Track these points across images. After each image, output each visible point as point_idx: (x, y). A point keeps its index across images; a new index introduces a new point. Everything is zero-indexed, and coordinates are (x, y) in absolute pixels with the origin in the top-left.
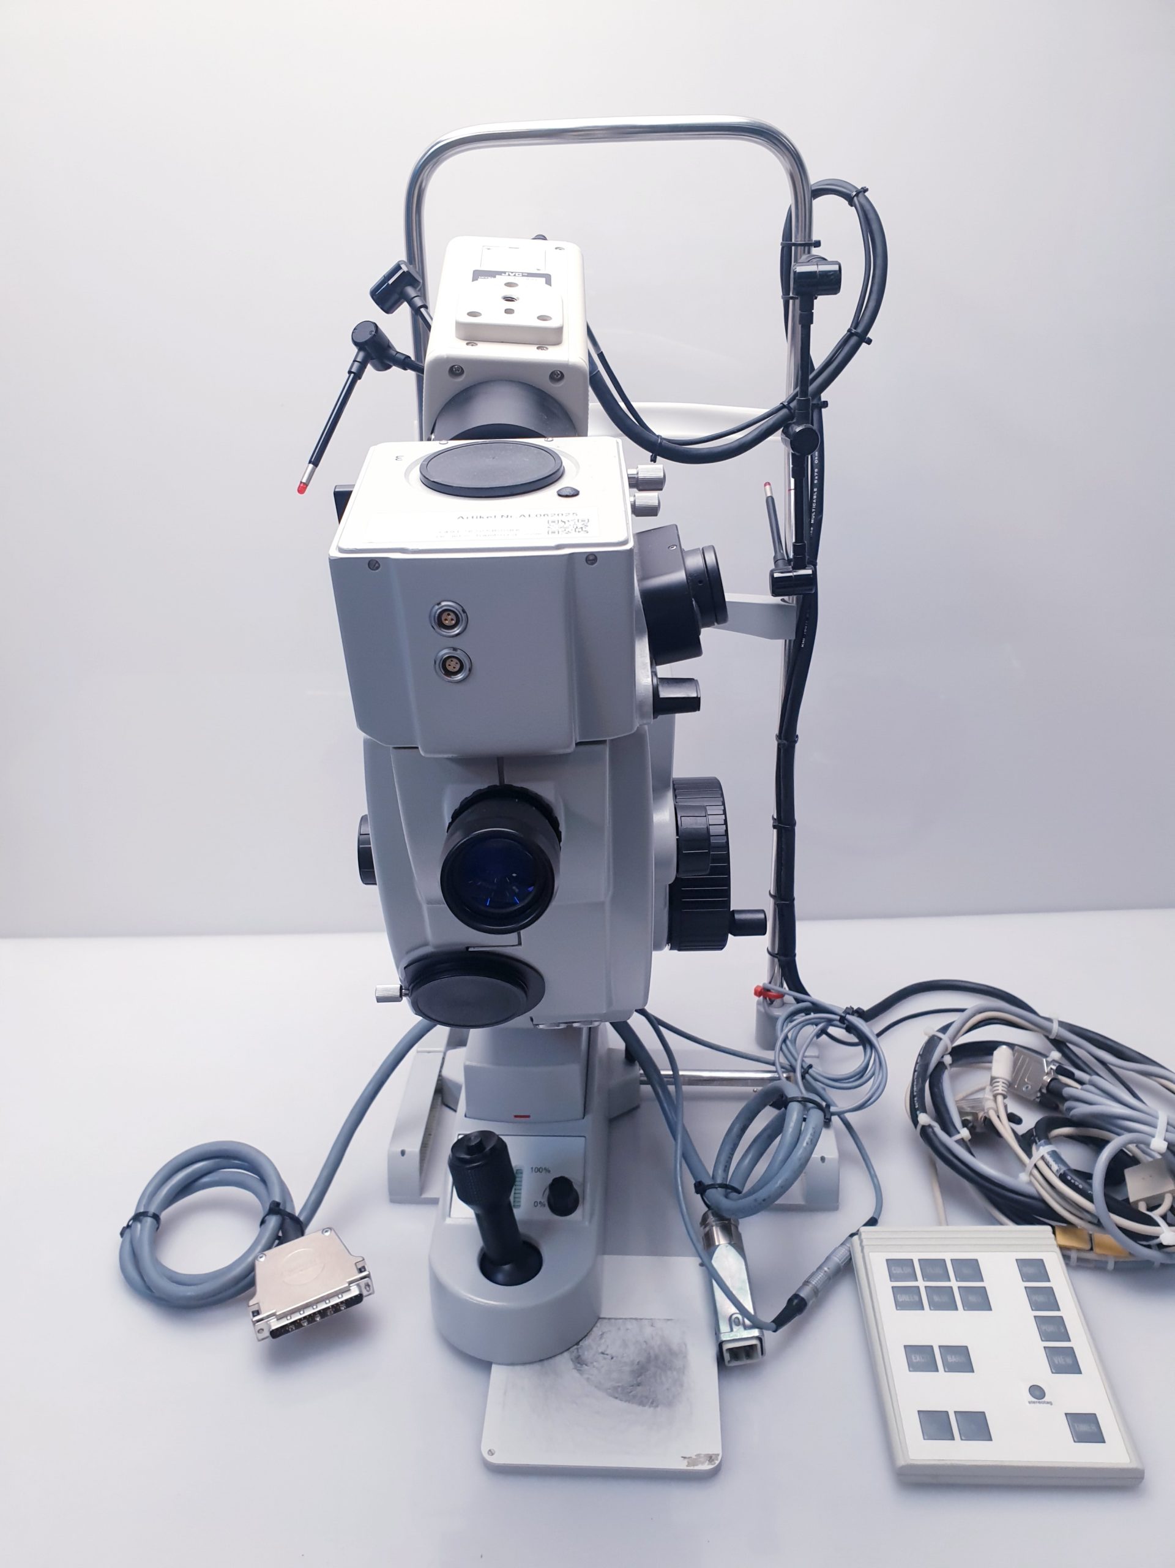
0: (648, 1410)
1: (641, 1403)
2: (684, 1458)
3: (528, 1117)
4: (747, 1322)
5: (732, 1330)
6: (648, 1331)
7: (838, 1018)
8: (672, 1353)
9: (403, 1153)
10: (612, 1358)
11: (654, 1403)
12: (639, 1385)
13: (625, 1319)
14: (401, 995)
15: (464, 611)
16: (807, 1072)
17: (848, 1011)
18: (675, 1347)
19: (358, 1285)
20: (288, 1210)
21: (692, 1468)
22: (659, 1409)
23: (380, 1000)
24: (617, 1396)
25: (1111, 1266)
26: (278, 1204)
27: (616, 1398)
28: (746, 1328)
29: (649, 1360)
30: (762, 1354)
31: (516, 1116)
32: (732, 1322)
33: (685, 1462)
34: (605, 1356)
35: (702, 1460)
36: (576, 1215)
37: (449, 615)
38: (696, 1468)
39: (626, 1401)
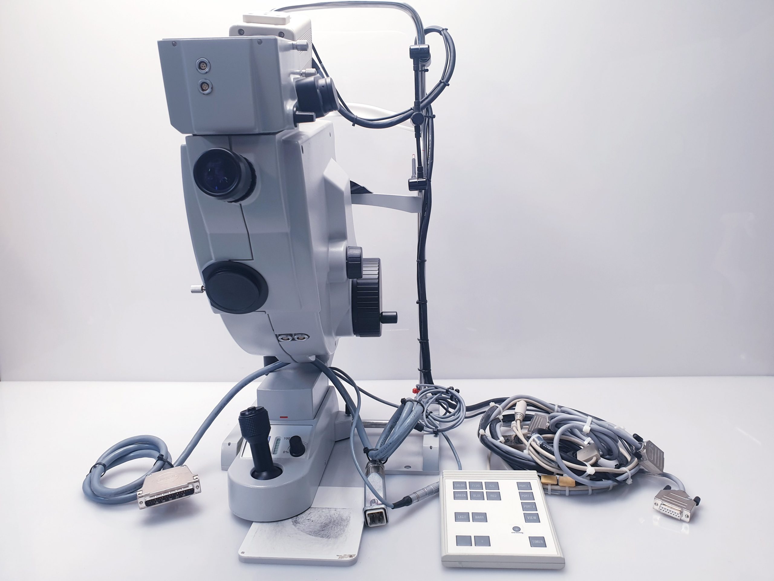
0: (325, 540)
1: (322, 537)
2: (338, 556)
3: (287, 417)
4: (379, 502)
5: (371, 505)
6: (333, 512)
7: (445, 391)
8: (342, 519)
9: (229, 444)
10: (312, 521)
11: (328, 537)
12: (323, 531)
13: (323, 508)
14: (202, 289)
15: (209, 62)
16: (429, 415)
17: (450, 388)
18: (344, 518)
19: (193, 485)
20: (169, 460)
21: (341, 559)
22: (330, 539)
23: (193, 292)
24: (311, 534)
25: (567, 493)
26: (162, 456)
27: (310, 535)
28: (378, 504)
29: (330, 522)
30: (387, 522)
31: (281, 417)
32: (373, 502)
33: (338, 557)
34: (309, 521)
35: (347, 557)
36: (303, 457)
37: (203, 64)
38: (343, 559)
39: (315, 536)
